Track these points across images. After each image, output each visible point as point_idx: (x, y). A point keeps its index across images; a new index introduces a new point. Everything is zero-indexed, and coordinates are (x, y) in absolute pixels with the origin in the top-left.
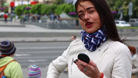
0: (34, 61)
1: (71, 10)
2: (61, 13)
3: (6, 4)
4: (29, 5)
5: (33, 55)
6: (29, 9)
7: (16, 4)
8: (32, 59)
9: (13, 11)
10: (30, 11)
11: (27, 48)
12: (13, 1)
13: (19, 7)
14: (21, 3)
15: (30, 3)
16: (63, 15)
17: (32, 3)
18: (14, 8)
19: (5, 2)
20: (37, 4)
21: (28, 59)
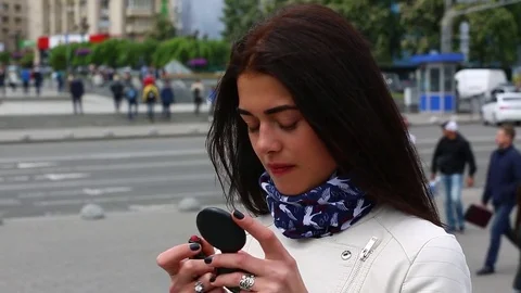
0: (97, 192)
1: (192, 54)
2: (167, 62)
3: (26, 43)
4: (83, 44)
5: (95, 175)
6: (83, 54)
7: (54, 42)
8: (92, 187)
9: (45, 61)
10: (89, 58)
11: (80, 157)
12: (46, 35)
13: (61, 49)
14: (63, 39)
15: (87, 38)
16: (174, 67)
17: (93, 39)
18: (47, 52)
19: (25, 37)
20: (105, 42)
21: (82, 187)
